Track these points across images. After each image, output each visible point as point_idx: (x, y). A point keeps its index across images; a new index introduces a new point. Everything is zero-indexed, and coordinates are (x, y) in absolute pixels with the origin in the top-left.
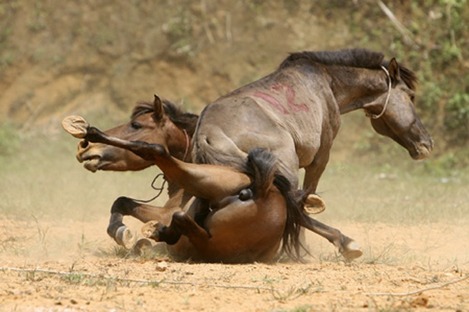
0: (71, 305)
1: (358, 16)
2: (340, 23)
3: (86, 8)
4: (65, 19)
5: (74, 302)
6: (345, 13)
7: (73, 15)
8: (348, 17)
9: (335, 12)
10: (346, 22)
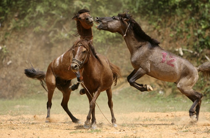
0: (123, 131)
1: (199, 59)
2: (194, 61)
3: (125, 60)
4: (119, 63)
5: (124, 131)
6: (196, 59)
7: (121, 62)
8: (196, 60)
9: (193, 59)
10: (196, 61)
